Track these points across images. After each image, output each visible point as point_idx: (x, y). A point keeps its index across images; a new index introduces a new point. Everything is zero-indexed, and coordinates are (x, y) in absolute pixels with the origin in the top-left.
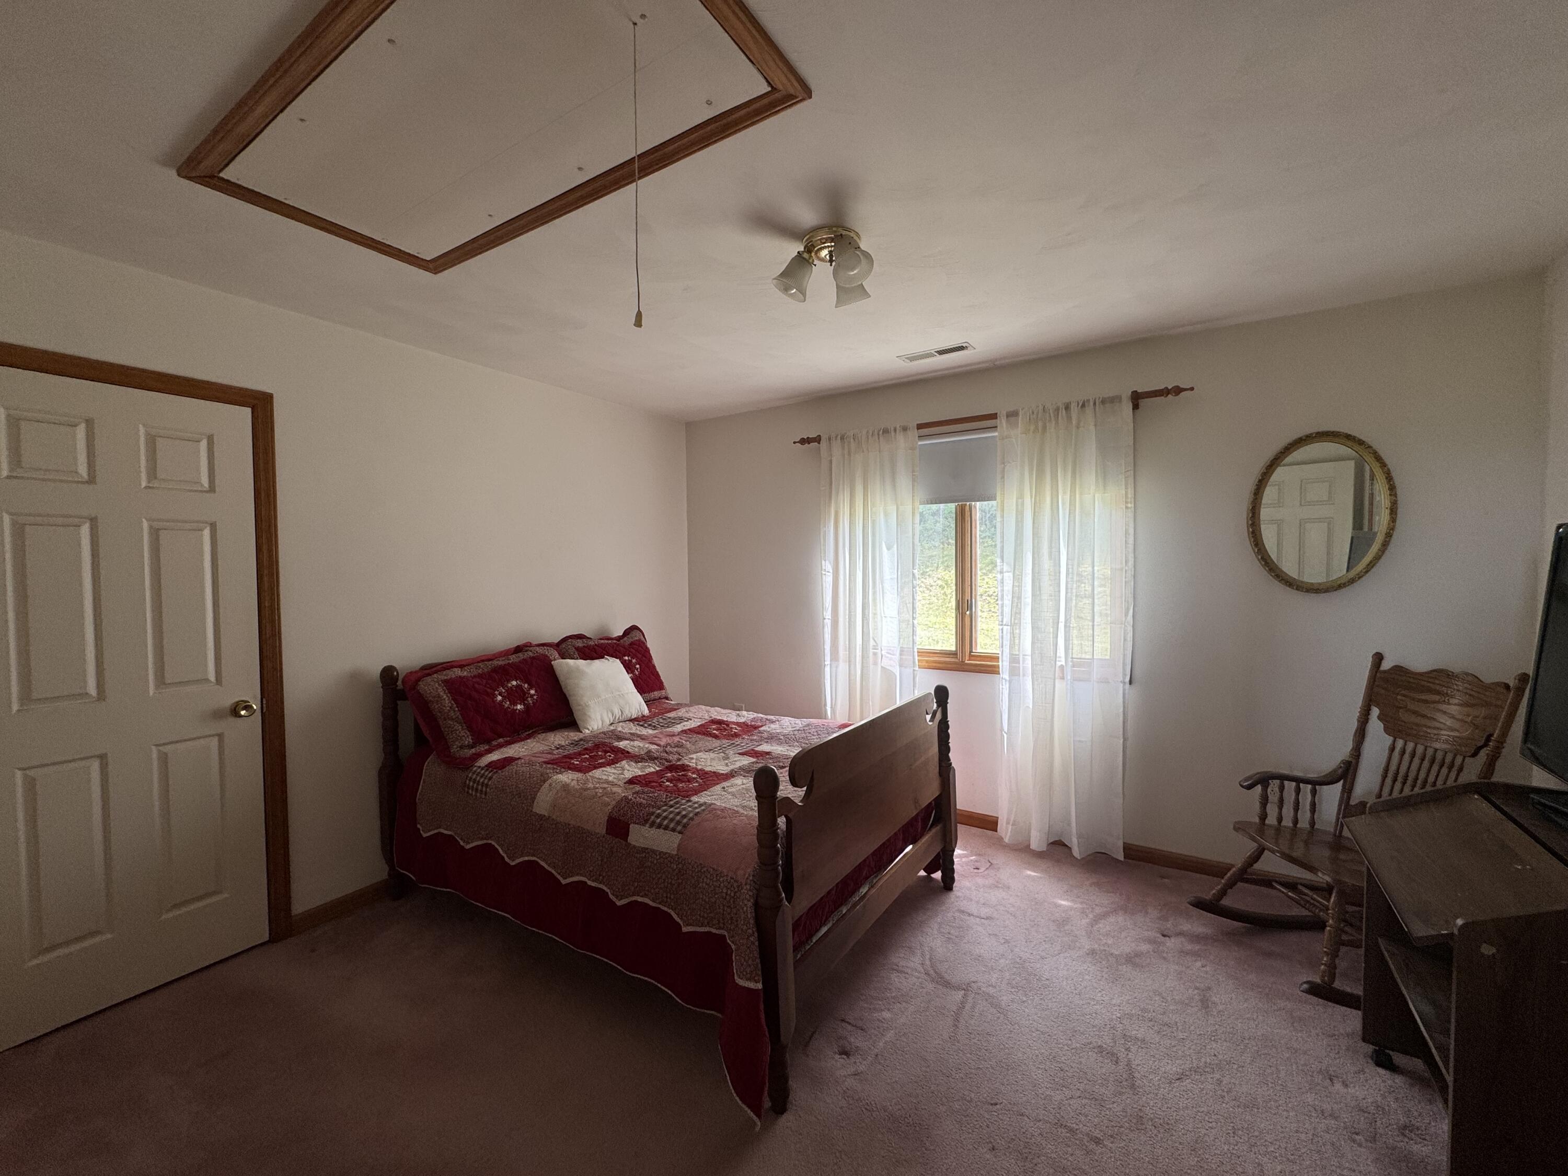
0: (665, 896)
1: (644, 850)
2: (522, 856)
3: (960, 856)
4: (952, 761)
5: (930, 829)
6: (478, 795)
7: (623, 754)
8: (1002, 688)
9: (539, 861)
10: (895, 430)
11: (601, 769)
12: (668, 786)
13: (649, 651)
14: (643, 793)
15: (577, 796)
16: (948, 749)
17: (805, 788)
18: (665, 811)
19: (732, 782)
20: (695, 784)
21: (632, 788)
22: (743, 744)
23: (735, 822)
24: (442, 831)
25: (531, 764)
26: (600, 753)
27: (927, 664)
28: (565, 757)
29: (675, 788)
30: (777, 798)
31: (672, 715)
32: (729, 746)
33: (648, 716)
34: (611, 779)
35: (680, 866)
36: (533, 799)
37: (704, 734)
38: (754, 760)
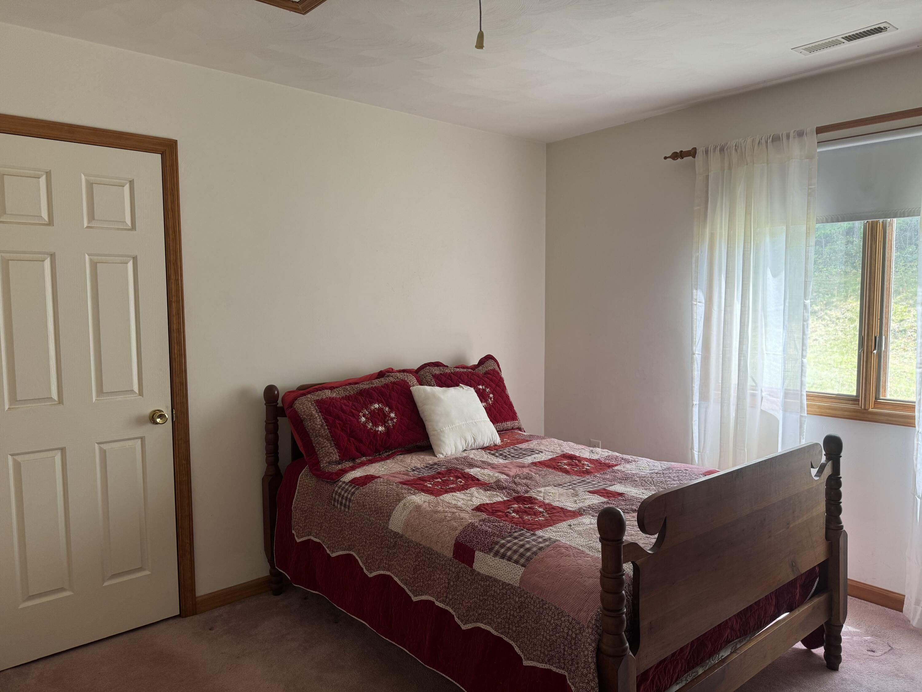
0: (507, 626)
1: (487, 578)
2: (378, 569)
3: (849, 633)
4: (843, 524)
5: (813, 596)
6: (343, 508)
7: (473, 480)
8: (918, 444)
9: (393, 576)
10: (788, 136)
11: (451, 494)
12: (513, 517)
13: (503, 381)
14: (489, 521)
15: (428, 518)
16: (839, 511)
17: (656, 536)
18: (509, 542)
19: (580, 521)
20: (541, 519)
21: (479, 516)
22: (594, 483)
23: (580, 562)
24: (312, 538)
25: (388, 483)
26: (452, 478)
27: (818, 410)
28: (420, 479)
29: (520, 519)
30: (623, 542)
31: (524, 446)
32: (579, 483)
33: (499, 446)
34: (459, 504)
35: (523, 599)
36: (389, 516)
37: (554, 468)
38: (606, 500)
